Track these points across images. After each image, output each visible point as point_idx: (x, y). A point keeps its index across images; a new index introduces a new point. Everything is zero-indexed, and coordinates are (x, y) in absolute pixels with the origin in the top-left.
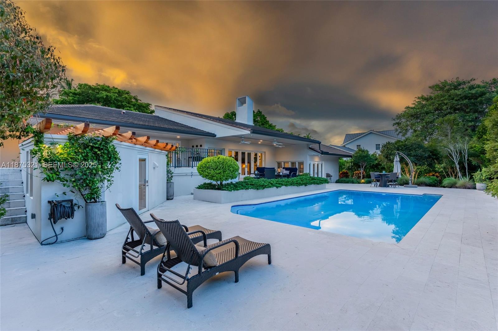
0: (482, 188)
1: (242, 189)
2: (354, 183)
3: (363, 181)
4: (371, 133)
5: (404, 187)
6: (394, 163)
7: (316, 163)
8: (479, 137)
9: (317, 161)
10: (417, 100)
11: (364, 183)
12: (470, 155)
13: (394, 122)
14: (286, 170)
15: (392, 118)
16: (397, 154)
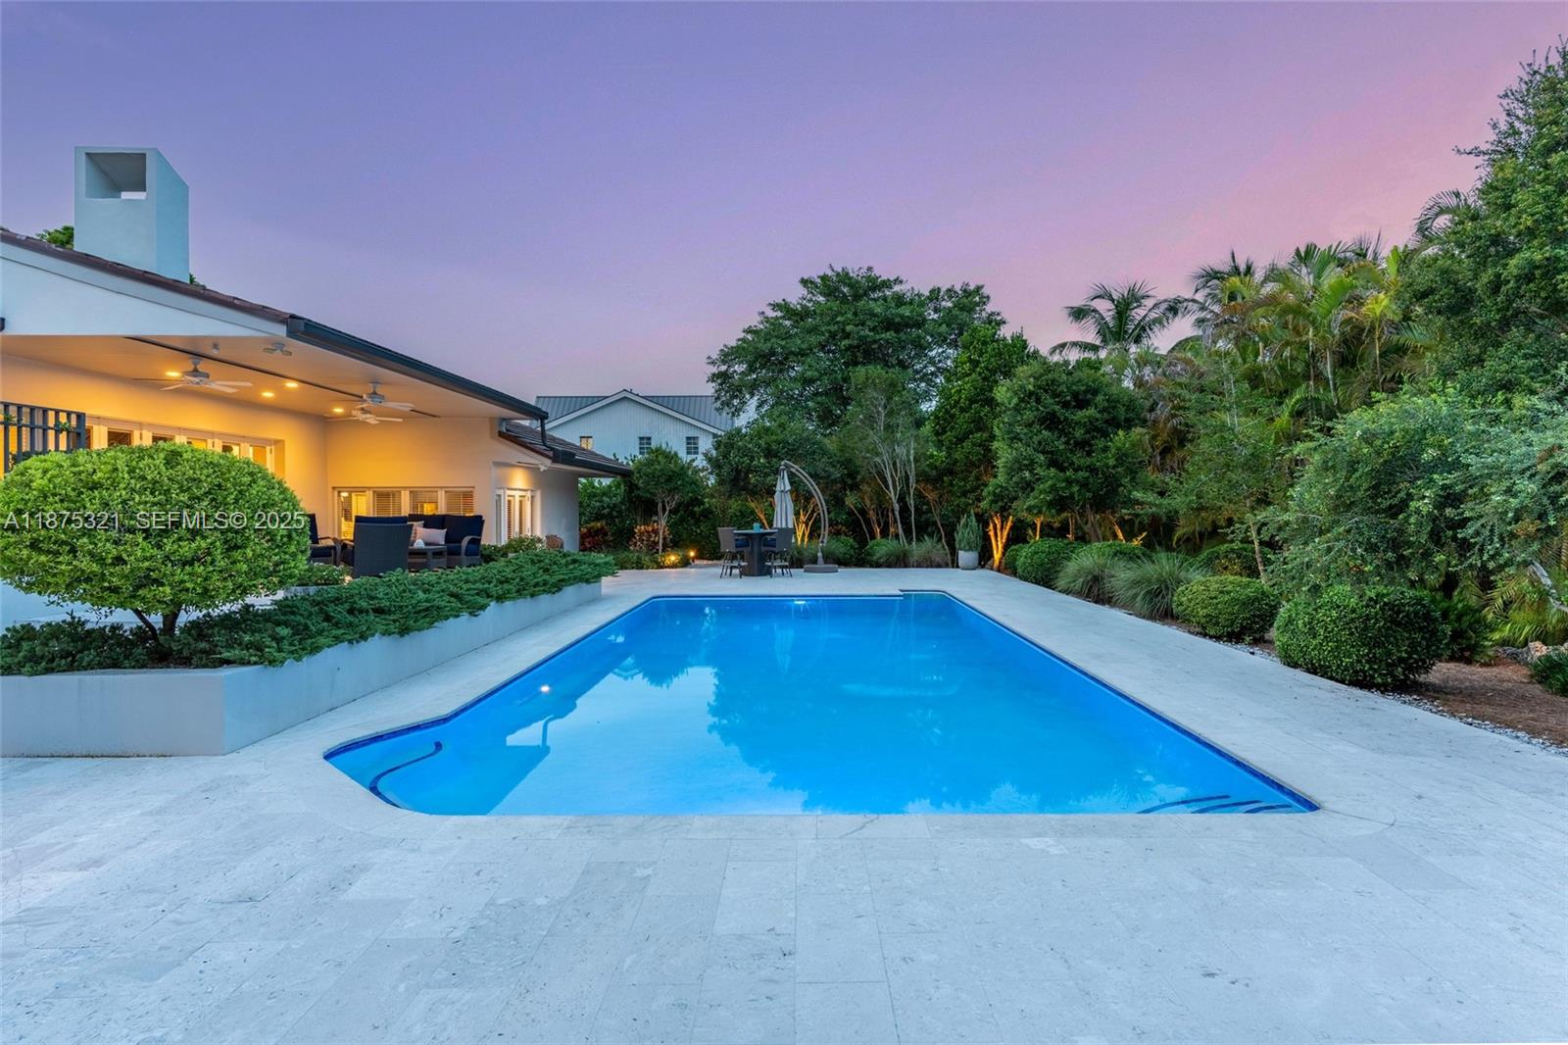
0: (971, 564)
1: (338, 640)
2: (642, 568)
3: (673, 558)
4: (625, 398)
5: (805, 571)
6: (777, 496)
7: (517, 494)
8: (937, 431)
9: (520, 490)
10: (771, 314)
11: (674, 566)
12: (922, 477)
13: (715, 370)
14: (425, 526)
15: (709, 358)
16: (784, 470)
